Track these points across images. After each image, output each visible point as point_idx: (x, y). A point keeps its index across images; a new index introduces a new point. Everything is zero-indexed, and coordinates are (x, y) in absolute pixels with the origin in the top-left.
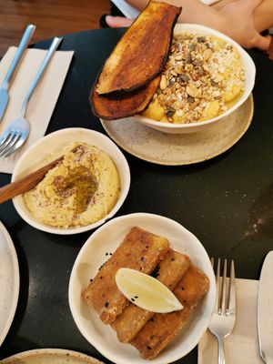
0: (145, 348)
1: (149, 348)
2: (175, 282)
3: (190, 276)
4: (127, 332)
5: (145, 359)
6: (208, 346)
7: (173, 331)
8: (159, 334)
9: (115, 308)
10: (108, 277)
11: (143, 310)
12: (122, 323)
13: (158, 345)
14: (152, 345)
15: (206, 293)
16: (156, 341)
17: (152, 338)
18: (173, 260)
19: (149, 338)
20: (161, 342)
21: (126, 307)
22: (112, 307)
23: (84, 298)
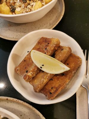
0: (48, 93)
1: (51, 93)
2: (64, 59)
3: (71, 58)
4: (38, 85)
5: (49, 99)
6: (82, 93)
7: (63, 84)
8: (56, 86)
9: (32, 73)
10: (28, 60)
11: (47, 73)
12: (35, 81)
13: (56, 91)
14: (52, 91)
15: (80, 66)
16: (55, 89)
17: (52, 88)
18: (62, 50)
19: (50, 89)
20: (57, 90)
21: (38, 73)
22: (29, 72)
23: (16, 70)
